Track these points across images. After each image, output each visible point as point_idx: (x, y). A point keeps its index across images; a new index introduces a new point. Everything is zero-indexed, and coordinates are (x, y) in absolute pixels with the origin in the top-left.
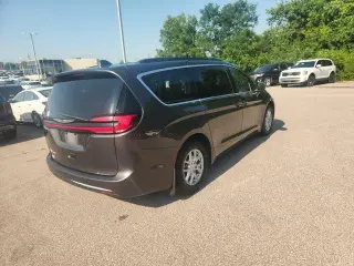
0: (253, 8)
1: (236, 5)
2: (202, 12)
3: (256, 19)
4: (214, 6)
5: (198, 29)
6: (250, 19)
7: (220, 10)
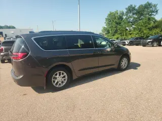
0: (155, 6)
1: (146, 5)
2: (126, 9)
3: (157, 12)
4: (133, 6)
5: (124, 17)
6: (153, 12)
7: (136, 8)
